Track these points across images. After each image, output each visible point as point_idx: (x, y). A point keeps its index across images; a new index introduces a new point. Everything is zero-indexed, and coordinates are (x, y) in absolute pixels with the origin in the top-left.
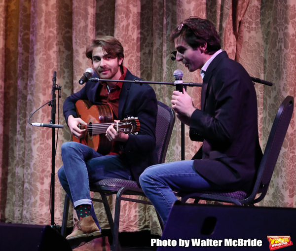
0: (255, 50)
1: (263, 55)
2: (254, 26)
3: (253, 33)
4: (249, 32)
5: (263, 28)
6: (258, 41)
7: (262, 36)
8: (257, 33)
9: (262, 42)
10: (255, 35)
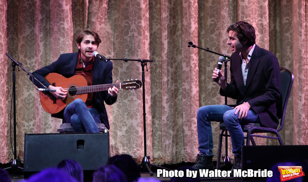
0: (106, 37)
1: (112, 40)
2: (103, 20)
3: (103, 25)
4: (100, 25)
5: (111, 22)
6: (107, 30)
7: (110, 27)
8: (105, 25)
9: (110, 31)
10: (104, 27)
